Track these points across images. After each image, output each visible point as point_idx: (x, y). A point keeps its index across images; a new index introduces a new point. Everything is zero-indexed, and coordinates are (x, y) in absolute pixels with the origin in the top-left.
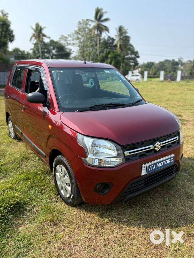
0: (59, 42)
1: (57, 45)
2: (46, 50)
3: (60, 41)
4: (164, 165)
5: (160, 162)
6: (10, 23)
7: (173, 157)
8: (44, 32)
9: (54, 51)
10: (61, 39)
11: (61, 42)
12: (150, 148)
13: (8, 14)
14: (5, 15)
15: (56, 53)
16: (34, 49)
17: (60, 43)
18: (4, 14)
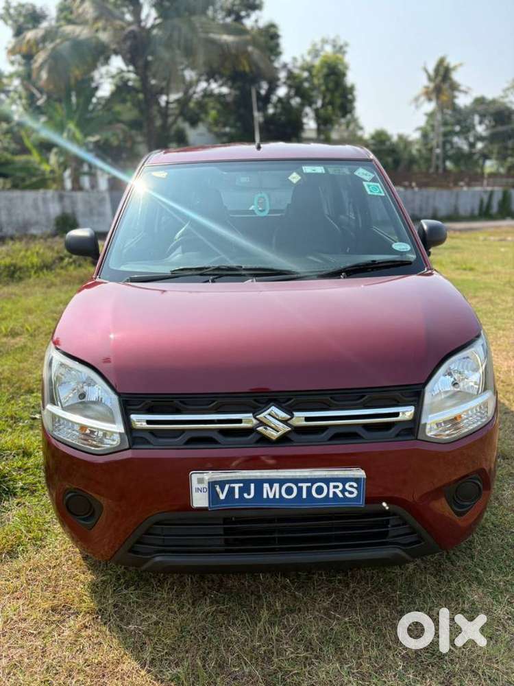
0: (501, 100)
1: (492, 109)
2: (457, 128)
3: (507, 96)
4: (304, 496)
5: (282, 482)
6: (346, 68)
7: (357, 480)
8: (456, 76)
9: (481, 129)
10: (509, 93)
11: (506, 100)
12: (240, 421)
13: (346, 45)
14: (341, 47)
15: (484, 134)
16: (425, 128)
17: (504, 104)
18: (337, 48)
